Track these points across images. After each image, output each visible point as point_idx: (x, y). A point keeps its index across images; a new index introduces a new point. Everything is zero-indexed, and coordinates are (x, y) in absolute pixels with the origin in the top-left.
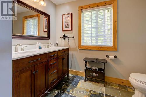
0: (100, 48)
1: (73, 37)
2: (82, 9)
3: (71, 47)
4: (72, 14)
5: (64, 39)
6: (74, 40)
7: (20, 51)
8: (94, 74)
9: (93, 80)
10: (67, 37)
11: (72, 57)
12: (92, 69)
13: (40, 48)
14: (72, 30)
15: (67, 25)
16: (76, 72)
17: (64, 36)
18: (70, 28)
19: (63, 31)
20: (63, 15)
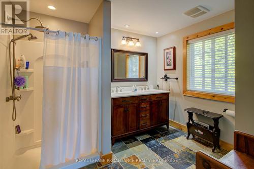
0: (214, 97)
1: (177, 79)
2: (187, 41)
3: (175, 91)
4: (174, 49)
5: (166, 80)
6: (178, 82)
7: (119, 92)
8: (199, 131)
9: (202, 141)
10: (169, 78)
11: (176, 105)
12: (200, 125)
13: (136, 90)
14: (175, 68)
15: (169, 63)
16: (180, 125)
17: (166, 76)
18: (172, 67)
19: (165, 70)
20: (165, 50)
